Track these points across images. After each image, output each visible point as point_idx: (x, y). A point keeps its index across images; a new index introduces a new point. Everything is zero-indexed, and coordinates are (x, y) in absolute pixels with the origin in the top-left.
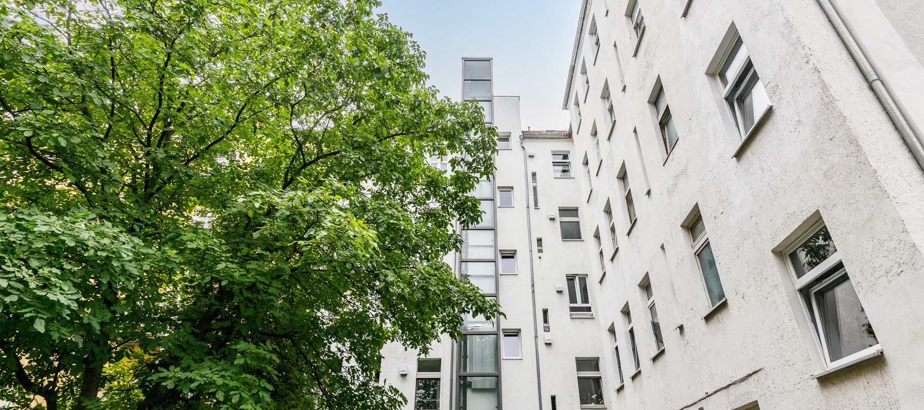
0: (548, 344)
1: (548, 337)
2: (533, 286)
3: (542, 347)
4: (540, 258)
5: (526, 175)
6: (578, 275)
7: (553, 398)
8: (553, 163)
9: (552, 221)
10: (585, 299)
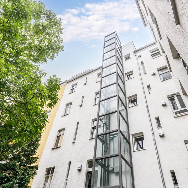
0: (162, 136)
1: (160, 131)
2: (147, 107)
3: (158, 139)
4: (150, 93)
5: (138, 63)
6: (175, 94)
7: (173, 173)
8: (152, 55)
9: (154, 76)
10: (183, 105)
